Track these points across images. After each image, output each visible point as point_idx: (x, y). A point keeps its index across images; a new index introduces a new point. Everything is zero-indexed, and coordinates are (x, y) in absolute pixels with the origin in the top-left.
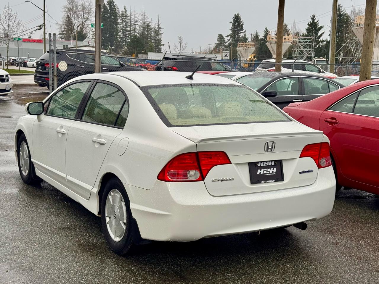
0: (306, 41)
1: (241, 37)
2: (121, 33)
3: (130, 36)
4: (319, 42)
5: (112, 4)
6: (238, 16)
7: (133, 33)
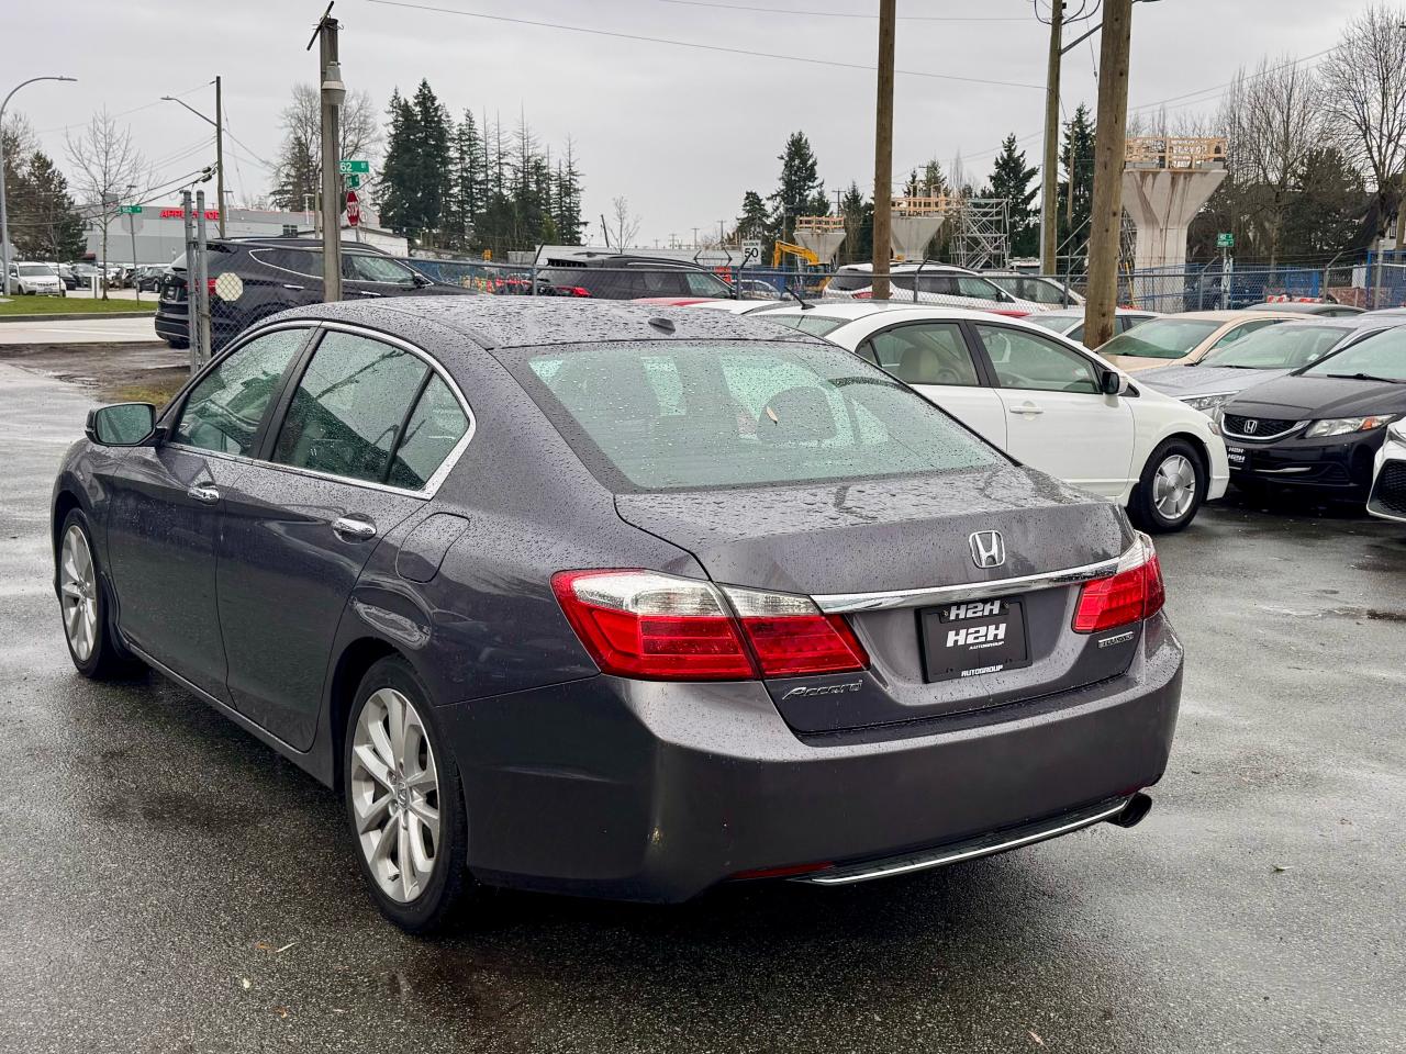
0: (986, 210)
1: (809, 198)
2: (459, 188)
3: (487, 197)
4: (1028, 214)
5: (429, 104)
6: (801, 139)
7: (496, 190)
